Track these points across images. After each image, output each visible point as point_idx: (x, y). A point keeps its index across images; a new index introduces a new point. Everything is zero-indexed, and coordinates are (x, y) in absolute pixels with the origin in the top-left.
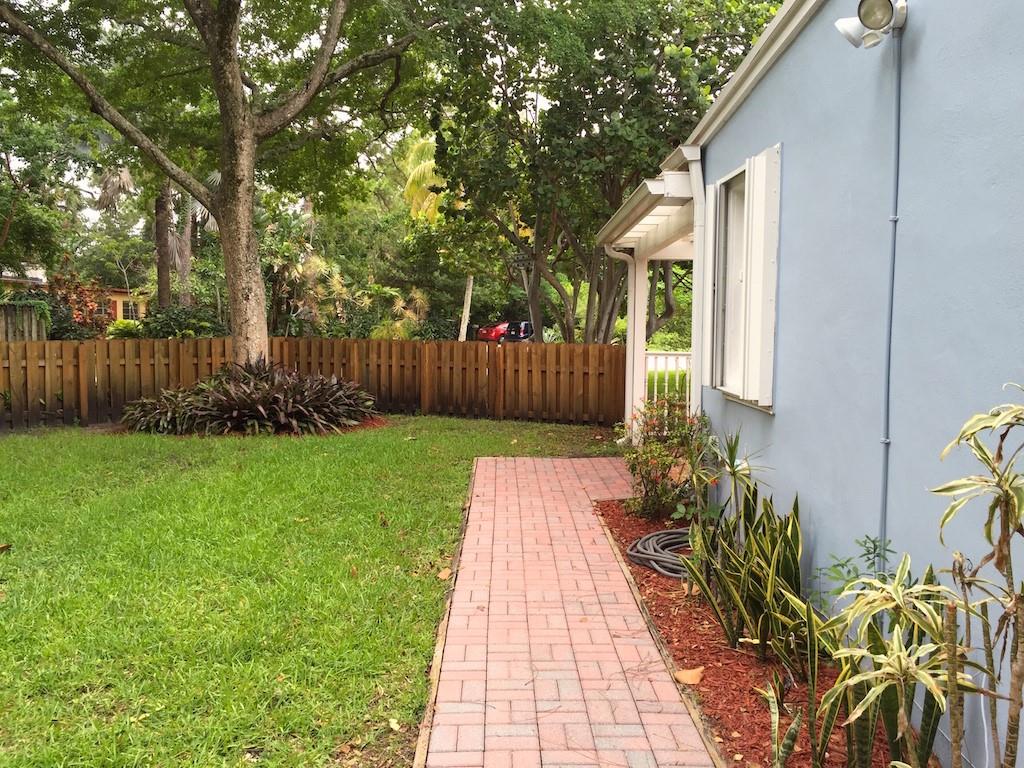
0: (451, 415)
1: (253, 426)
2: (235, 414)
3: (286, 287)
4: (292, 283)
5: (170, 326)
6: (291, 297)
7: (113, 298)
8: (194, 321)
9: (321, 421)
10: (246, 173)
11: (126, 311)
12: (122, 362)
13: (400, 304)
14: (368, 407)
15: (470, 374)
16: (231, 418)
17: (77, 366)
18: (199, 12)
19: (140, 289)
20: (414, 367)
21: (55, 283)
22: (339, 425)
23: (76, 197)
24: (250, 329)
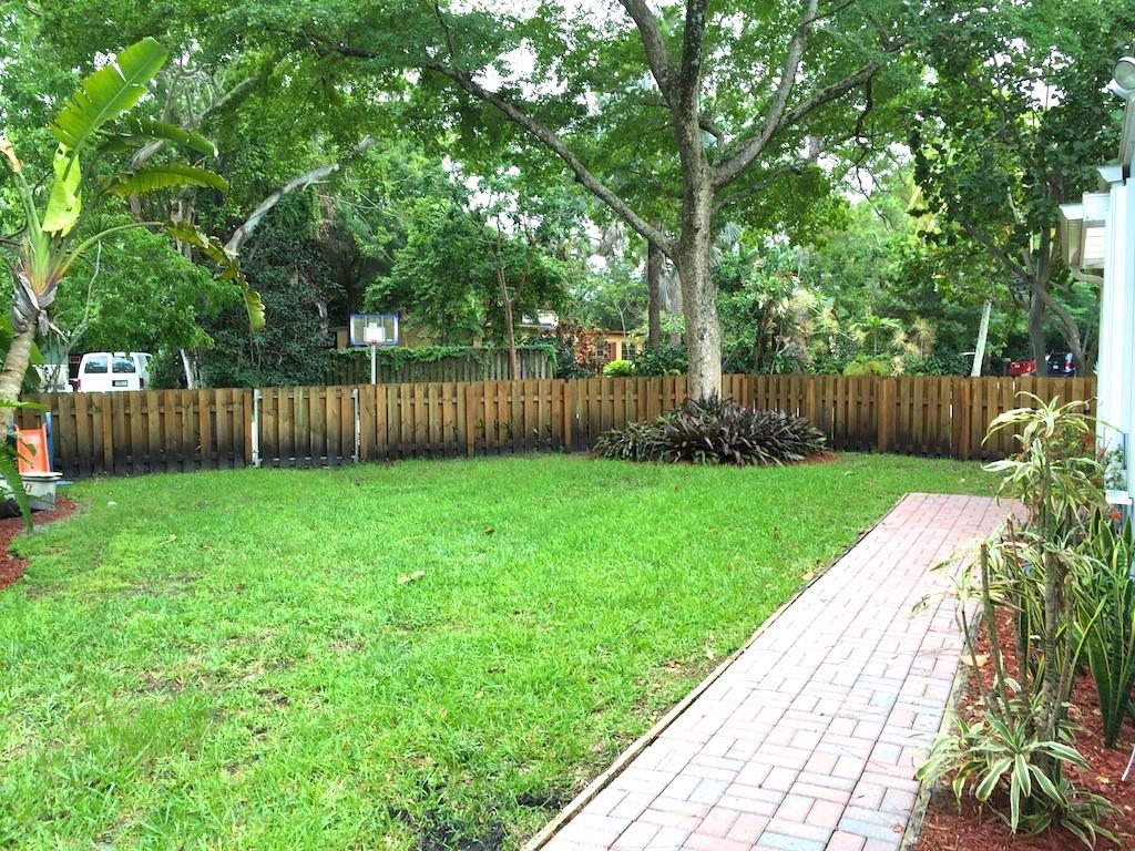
0: (909, 454)
1: (700, 455)
2: (684, 444)
3: (771, 324)
4: (777, 319)
5: (658, 366)
6: (777, 332)
7: (610, 340)
8: (680, 360)
9: (763, 453)
10: (703, 222)
11: (624, 352)
12: (599, 398)
13: (900, 337)
14: (820, 443)
15: (932, 412)
16: (681, 448)
17: (563, 401)
18: (665, 79)
19: (637, 330)
20: (871, 403)
21: (563, 327)
22: (783, 459)
23: (586, 244)
24: (704, 367)
